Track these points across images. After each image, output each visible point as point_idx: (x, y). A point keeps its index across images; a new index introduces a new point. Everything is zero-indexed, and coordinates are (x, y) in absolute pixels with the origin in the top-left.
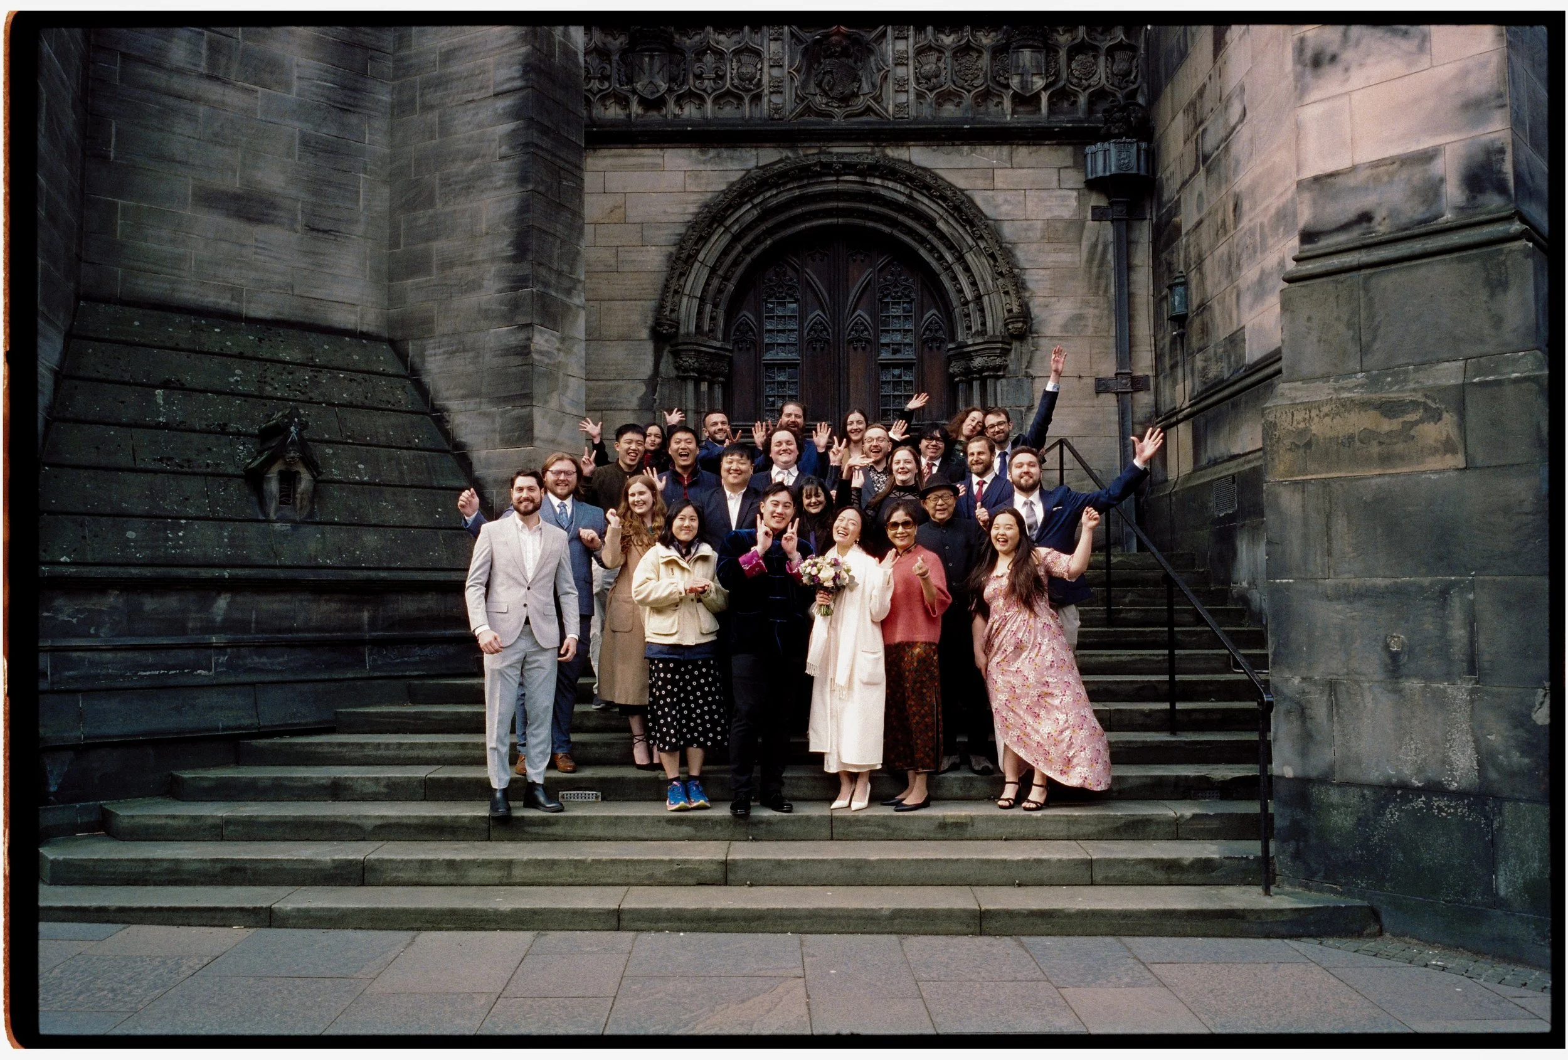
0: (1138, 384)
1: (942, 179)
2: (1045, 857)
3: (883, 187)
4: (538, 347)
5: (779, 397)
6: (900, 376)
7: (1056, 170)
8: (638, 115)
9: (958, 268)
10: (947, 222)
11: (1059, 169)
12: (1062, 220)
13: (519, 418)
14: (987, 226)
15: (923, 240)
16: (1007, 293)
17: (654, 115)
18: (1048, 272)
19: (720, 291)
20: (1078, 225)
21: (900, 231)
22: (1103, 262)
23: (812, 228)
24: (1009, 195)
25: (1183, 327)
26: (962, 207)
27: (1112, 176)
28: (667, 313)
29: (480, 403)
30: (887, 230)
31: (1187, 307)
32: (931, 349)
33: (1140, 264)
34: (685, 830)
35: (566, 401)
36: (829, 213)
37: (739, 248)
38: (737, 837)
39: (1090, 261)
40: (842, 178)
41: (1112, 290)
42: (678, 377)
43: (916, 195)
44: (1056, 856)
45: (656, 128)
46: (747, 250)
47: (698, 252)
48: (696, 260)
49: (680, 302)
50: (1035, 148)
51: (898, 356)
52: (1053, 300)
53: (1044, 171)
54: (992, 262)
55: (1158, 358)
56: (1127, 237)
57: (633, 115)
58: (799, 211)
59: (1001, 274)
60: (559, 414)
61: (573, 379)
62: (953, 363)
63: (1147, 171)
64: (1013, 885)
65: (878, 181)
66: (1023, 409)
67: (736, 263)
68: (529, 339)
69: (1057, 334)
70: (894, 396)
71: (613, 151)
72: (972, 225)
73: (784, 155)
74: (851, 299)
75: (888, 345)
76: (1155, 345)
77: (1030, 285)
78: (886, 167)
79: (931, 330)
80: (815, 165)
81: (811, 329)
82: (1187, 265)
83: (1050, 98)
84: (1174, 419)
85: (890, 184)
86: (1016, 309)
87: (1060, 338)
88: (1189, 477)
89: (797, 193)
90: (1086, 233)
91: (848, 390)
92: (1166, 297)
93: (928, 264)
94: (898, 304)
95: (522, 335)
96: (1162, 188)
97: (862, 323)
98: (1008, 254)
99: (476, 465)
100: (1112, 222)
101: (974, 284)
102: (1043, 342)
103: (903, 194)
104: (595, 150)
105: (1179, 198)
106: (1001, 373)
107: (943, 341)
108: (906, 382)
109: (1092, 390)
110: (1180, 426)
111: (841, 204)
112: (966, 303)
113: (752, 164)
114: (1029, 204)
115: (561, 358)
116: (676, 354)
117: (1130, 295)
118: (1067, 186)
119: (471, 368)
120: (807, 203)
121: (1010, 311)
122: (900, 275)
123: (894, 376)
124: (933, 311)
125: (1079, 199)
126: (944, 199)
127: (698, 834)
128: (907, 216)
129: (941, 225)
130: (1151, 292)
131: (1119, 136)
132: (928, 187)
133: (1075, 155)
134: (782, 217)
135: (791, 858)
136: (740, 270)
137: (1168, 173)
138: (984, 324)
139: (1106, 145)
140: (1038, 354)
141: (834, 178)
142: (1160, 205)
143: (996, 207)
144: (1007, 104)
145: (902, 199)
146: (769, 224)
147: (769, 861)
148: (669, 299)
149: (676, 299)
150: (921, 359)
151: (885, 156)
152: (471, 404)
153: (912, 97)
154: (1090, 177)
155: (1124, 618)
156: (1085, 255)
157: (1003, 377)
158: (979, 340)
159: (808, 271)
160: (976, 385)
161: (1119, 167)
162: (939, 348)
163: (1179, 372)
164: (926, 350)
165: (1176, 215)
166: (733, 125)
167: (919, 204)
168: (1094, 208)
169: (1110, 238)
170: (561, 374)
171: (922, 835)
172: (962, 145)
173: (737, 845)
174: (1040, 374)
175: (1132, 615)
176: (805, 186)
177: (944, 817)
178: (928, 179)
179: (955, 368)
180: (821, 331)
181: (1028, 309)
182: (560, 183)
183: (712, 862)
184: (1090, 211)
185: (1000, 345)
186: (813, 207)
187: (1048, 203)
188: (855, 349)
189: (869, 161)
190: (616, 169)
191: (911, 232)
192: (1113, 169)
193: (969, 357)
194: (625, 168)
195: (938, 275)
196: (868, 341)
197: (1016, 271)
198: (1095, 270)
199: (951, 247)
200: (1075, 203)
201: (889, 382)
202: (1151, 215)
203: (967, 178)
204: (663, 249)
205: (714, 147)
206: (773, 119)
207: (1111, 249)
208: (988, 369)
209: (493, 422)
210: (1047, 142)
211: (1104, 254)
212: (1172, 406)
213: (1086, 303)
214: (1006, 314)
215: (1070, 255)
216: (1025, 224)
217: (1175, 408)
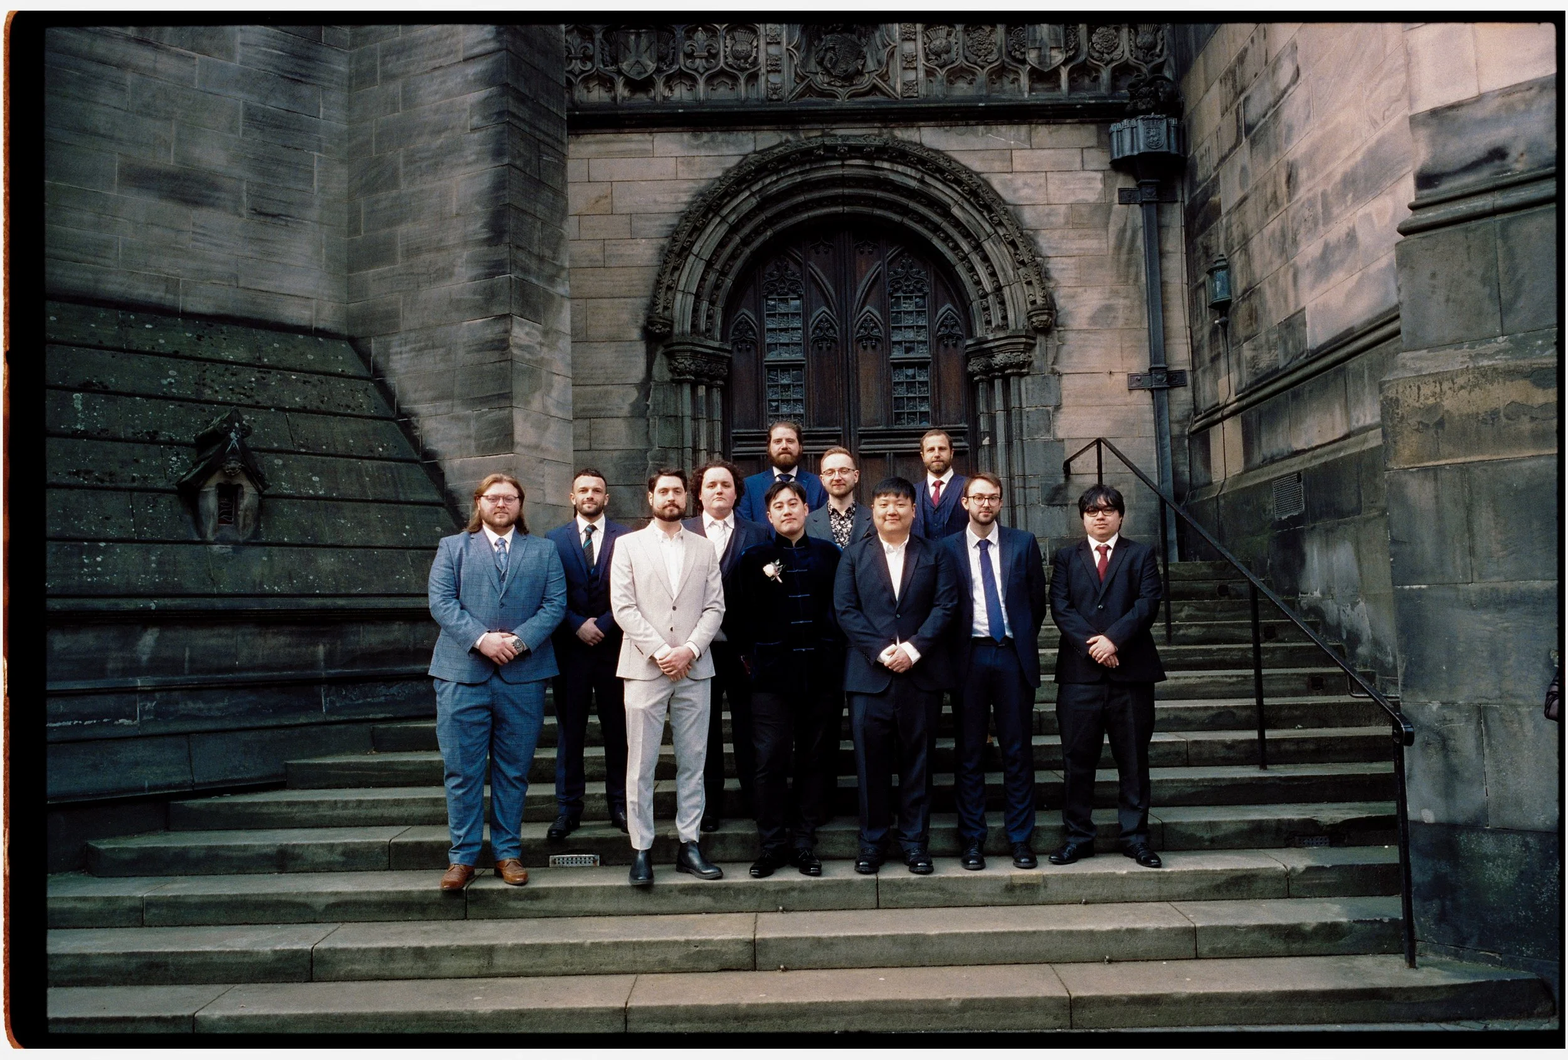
0: (1174, 379)
1: (956, 162)
2: (1138, 926)
3: (892, 171)
4: (517, 340)
5: (783, 401)
6: (914, 376)
7: (1079, 151)
8: (624, 98)
9: (975, 259)
10: (962, 208)
11: (1082, 149)
12: (1087, 204)
13: (495, 423)
14: (1006, 212)
15: (936, 229)
16: (1029, 283)
17: (641, 97)
18: (1073, 260)
19: (717, 287)
20: (1103, 209)
21: (911, 219)
22: (1131, 251)
23: (816, 217)
24: (1029, 178)
25: (1226, 315)
26: (979, 191)
27: (1140, 155)
28: (660, 311)
29: (453, 406)
30: (897, 218)
31: (1230, 293)
32: (946, 346)
33: (1171, 250)
34: (703, 901)
35: (550, 402)
36: (834, 201)
37: (737, 239)
38: (763, 908)
39: (1118, 247)
40: (847, 162)
41: (1143, 278)
42: (673, 380)
43: (928, 179)
44: (1152, 925)
45: (644, 111)
46: (745, 242)
47: (693, 244)
48: (690, 252)
49: (674, 299)
50: (1054, 127)
51: (911, 355)
52: (1080, 290)
53: (1067, 151)
54: (1012, 251)
55: (1195, 351)
56: (1158, 222)
57: (619, 98)
58: (801, 198)
59: (1022, 263)
60: (543, 417)
61: (557, 377)
62: (973, 361)
63: (1178, 150)
64: (1102, 961)
65: (886, 165)
66: (1050, 409)
67: (733, 256)
68: (507, 332)
69: (1085, 327)
70: (908, 398)
71: (599, 137)
72: (990, 210)
73: (784, 138)
74: (858, 296)
75: (900, 343)
76: (1192, 338)
77: (1054, 274)
78: (894, 149)
79: (946, 327)
80: (818, 148)
81: (816, 328)
82: (1229, 248)
83: (1070, 73)
84: (1219, 415)
85: (900, 168)
86: (1040, 301)
87: (1089, 331)
88: (1239, 477)
89: (799, 179)
90: (1113, 218)
91: (858, 393)
92: (1204, 283)
93: (941, 255)
94: (910, 298)
95: (499, 328)
96: (1194, 166)
97: (872, 320)
98: (1030, 242)
99: (448, 476)
100: (1141, 205)
101: (993, 274)
102: (1070, 336)
103: (915, 178)
104: (578, 135)
105: (1218, 175)
106: (1025, 370)
107: (959, 338)
108: (920, 383)
109: (1124, 386)
110: (1227, 422)
111: (847, 191)
112: (985, 296)
113: (750, 148)
114: (1051, 188)
115: (545, 353)
116: (670, 356)
117: (1163, 284)
118: (1092, 168)
119: (441, 366)
120: (810, 191)
121: (1033, 302)
122: (911, 268)
123: (907, 376)
124: (949, 305)
125: (1104, 181)
126: (959, 182)
127: (718, 905)
128: (919, 202)
129: (956, 211)
130: (1185, 281)
131: (1147, 112)
132: (941, 171)
133: (1099, 136)
134: (783, 206)
135: (833, 934)
136: (739, 263)
137: (1202, 150)
138: (1005, 318)
139: (1133, 122)
140: (1065, 348)
141: (839, 163)
142: (1194, 185)
143: (1015, 191)
144: (1024, 80)
145: (913, 184)
146: (769, 213)
147: (807, 938)
148: (662, 295)
149: (670, 294)
150: (936, 359)
151: (894, 138)
152: (443, 407)
153: (922, 74)
154: (1116, 157)
155: (1184, 635)
156: (1112, 242)
157: (1028, 374)
158: (1001, 335)
159: (812, 264)
160: (998, 383)
161: (1147, 145)
162: (955, 345)
163: (1222, 364)
164: (942, 347)
165: (1213, 194)
166: (728, 107)
167: (932, 190)
168: (1121, 191)
169: (1139, 221)
170: (544, 373)
171: (987, 899)
172: (977, 124)
173: (764, 917)
174: (1069, 371)
175: (1193, 632)
176: (807, 171)
177: (1011, 877)
178: (942, 163)
179: (974, 366)
180: (827, 329)
181: (1053, 300)
182: (539, 159)
183: (737, 942)
184: (1117, 195)
185: (1024, 340)
186: (816, 195)
187: (1072, 187)
188: (865, 348)
189: (876, 143)
190: (599, 156)
191: (922, 219)
192: (1142, 146)
193: (990, 353)
194: (609, 155)
195: (954, 266)
196: (878, 339)
197: (1039, 259)
198: (1124, 257)
199: (967, 235)
200: (1099, 186)
201: (902, 383)
202: (1184, 196)
203: (983, 160)
204: (654, 241)
205: (708, 131)
206: (771, 100)
207: (1140, 234)
208: (1011, 366)
209: (468, 425)
210: (1068, 121)
211: (1133, 240)
212: (1214, 402)
213: (1115, 293)
214: (1029, 306)
215: (1096, 241)
216: (1047, 209)
217: (1218, 404)
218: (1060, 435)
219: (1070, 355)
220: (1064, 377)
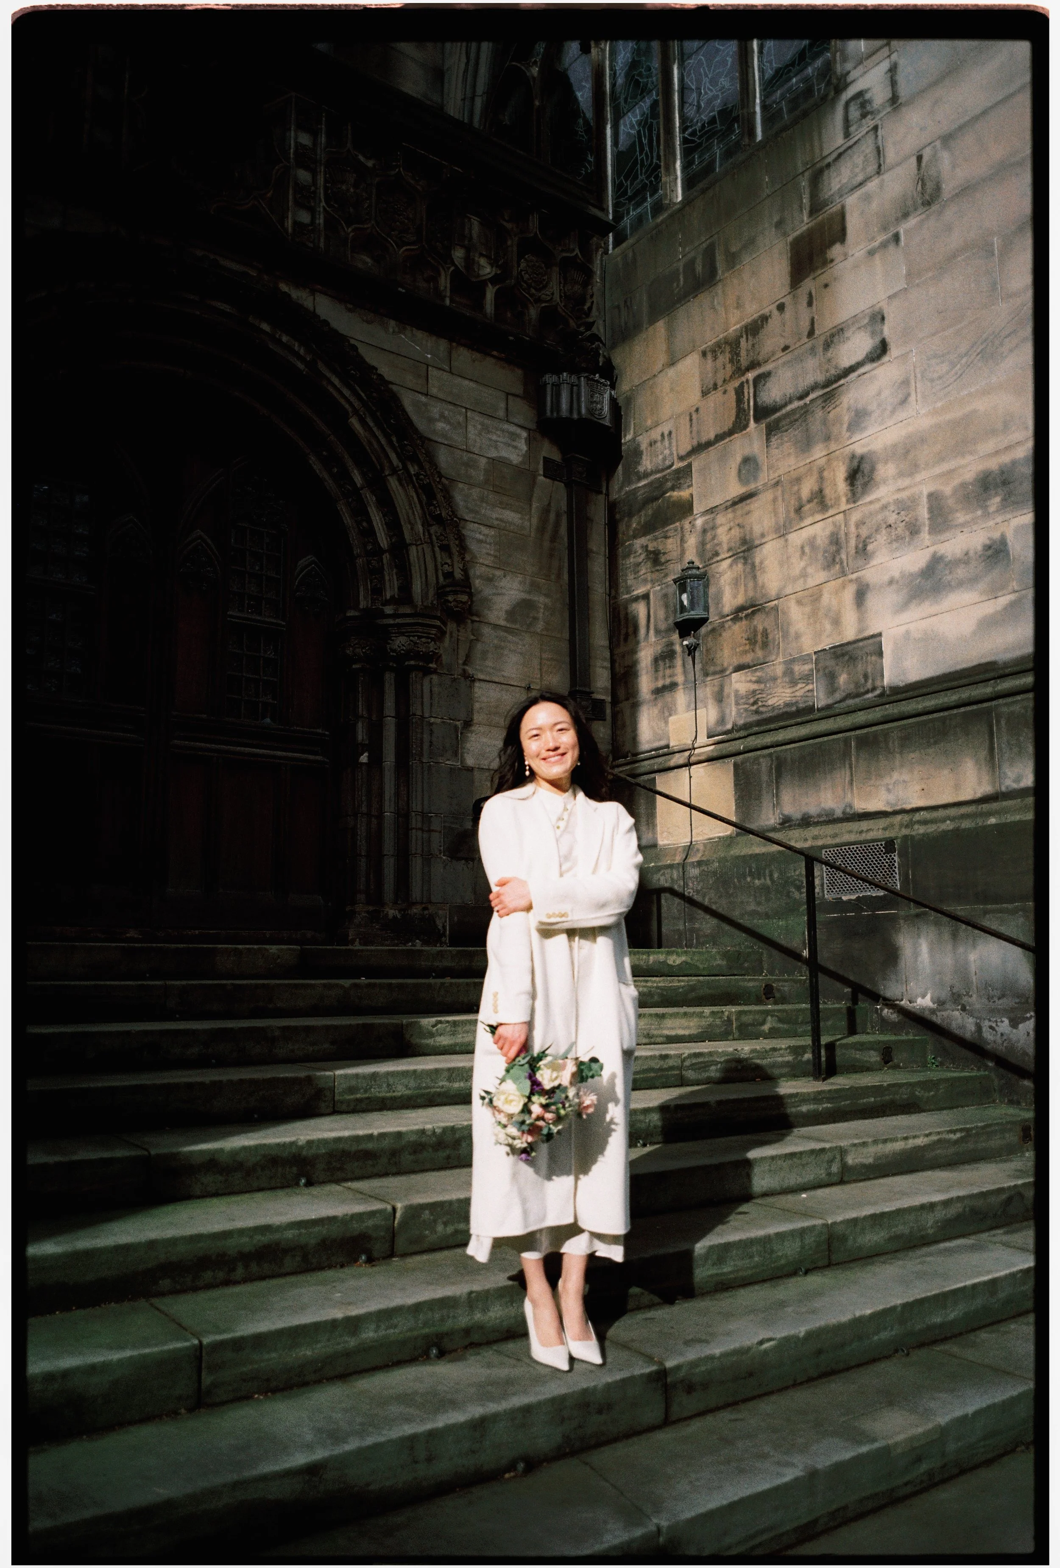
0: (592, 709)
1: (362, 357)
3: (276, 339)
7: (503, 396)
9: (370, 498)
10: (362, 421)
11: (508, 394)
12: (508, 464)
14: (418, 445)
15: (318, 442)
16: (444, 548)
18: (492, 532)
20: (525, 477)
22: (554, 538)
24: (446, 409)
25: (696, 636)
26: (388, 407)
27: (576, 420)
31: (706, 609)
32: (306, 613)
33: (594, 549)
39: (541, 530)
40: (209, 302)
41: (567, 576)
43: (321, 366)
50: (477, 355)
51: (259, 616)
52: (498, 573)
53: (490, 391)
54: (425, 499)
55: (619, 678)
56: (582, 510)
59: (437, 519)
62: (354, 641)
65: (266, 327)
66: (459, 724)
69: (502, 623)
70: (250, 679)
72: (400, 438)
74: (188, 507)
75: (241, 595)
76: (613, 662)
77: (473, 546)
79: (308, 586)
82: (708, 554)
83: (497, 295)
84: (678, 760)
85: (286, 338)
87: (506, 629)
88: (721, 844)
90: (537, 492)
92: (645, 596)
93: (319, 482)
94: (261, 533)
96: (637, 453)
97: (203, 552)
98: (446, 494)
100: (565, 485)
101: (394, 526)
102: (486, 631)
103: (303, 359)
105: (688, 467)
106: (433, 665)
107: (328, 605)
108: (267, 659)
110: (695, 770)
112: (376, 552)
114: (470, 428)
118: (516, 421)
121: (449, 574)
122: (265, 490)
124: (310, 558)
125: (529, 441)
126: (363, 384)
129: (354, 424)
131: (591, 371)
132: (343, 359)
133: (527, 384)
137: (653, 434)
138: (406, 587)
139: (573, 378)
140: (479, 646)
141: (197, 298)
142: (632, 476)
143: (431, 420)
144: (444, 282)
145: (298, 366)
151: (280, 291)
153: (321, 220)
154: (547, 415)
156: (535, 521)
157: (435, 672)
158: (399, 610)
160: (391, 678)
161: (590, 412)
162: (320, 615)
163: (681, 698)
164: (301, 614)
165: (675, 488)
167: (325, 383)
168: (546, 460)
169: (564, 507)
172: (387, 316)
174: (482, 677)
179: (355, 648)
180: (134, 549)
181: (470, 578)
184: (541, 462)
185: (432, 622)
187: (494, 438)
188: (190, 591)
191: (301, 423)
192: (583, 411)
193: (387, 633)
195: (334, 501)
196: (211, 583)
197: (455, 520)
198: (547, 544)
199: (363, 463)
200: (524, 448)
201: (240, 655)
202: (609, 489)
203: (393, 366)
207: (563, 520)
208: (417, 656)
210: (495, 353)
211: (557, 524)
212: (663, 743)
213: (534, 587)
214: (441, 579)
215: (519, 516)
216: (466, 457)
217: (667, 746)
218: (470, 761)
219: (484, 653)
220: (477, 684)
